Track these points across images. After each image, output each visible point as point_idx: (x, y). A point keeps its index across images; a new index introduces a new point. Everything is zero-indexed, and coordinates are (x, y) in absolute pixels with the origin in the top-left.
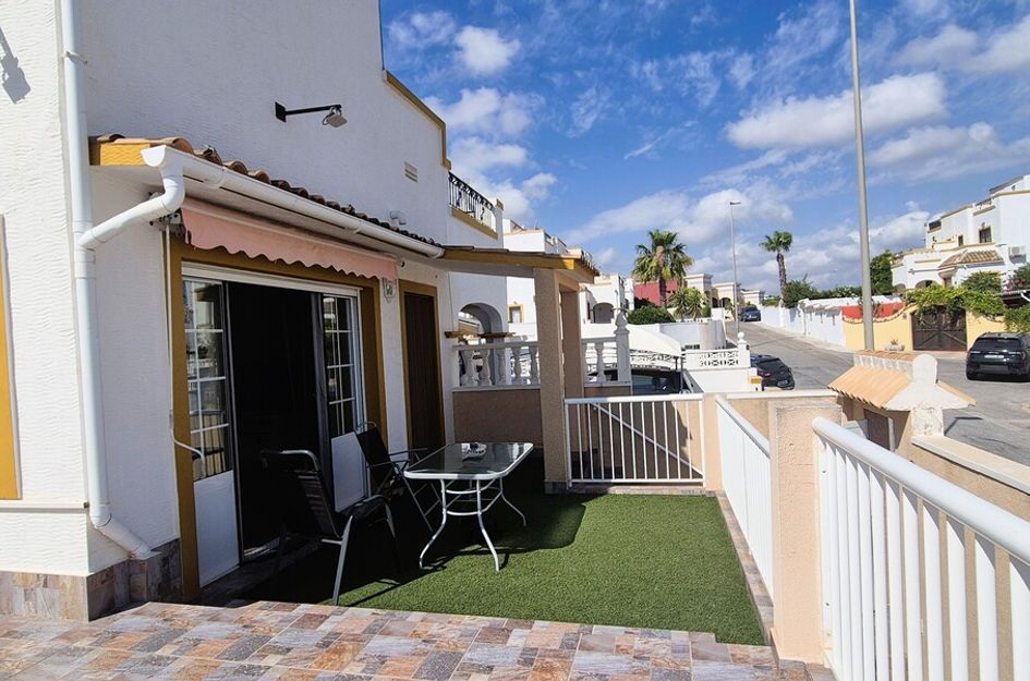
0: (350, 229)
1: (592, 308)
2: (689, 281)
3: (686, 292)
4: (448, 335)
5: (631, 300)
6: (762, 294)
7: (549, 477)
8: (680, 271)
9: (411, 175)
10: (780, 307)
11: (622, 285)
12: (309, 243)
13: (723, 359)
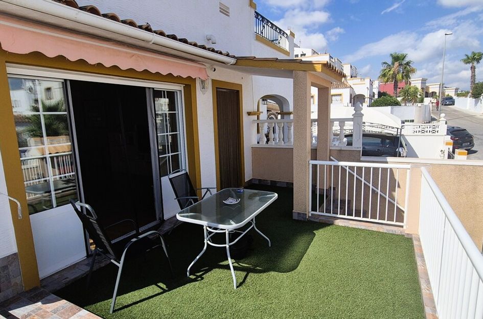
0: (148, 42)
1: (352, 97)
2: (412, 82)
3: (410, 88)
4: (249, 114)
5: (376, 93)
6: (457, 90)
7: (296, 209)
8: (407, 76)
9: (224, 11)
10: (468, 98)
11: (371, 84)
12: (126, 53)
13: (428, 129)
